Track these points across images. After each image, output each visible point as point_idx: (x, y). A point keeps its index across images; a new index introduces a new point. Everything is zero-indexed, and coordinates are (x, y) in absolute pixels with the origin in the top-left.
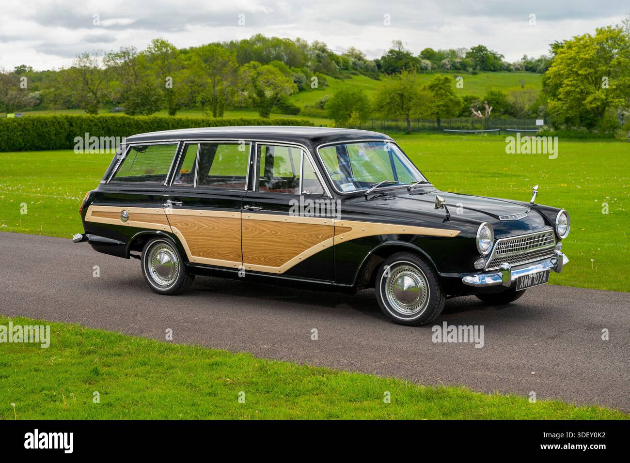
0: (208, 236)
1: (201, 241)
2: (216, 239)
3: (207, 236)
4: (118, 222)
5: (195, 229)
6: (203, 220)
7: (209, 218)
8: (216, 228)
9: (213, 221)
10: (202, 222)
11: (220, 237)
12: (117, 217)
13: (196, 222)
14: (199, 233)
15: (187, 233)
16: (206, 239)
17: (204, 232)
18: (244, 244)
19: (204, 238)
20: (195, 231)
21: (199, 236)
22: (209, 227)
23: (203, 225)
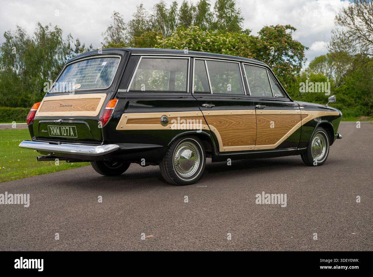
0: (237, 129)
1: (231, 133)
2: (241, 131)
3: (235, 130)
4: (158, 127)
5: (227, 125)
6: (232, 118)
7: (236, 116)
8: (241, 123)
9: (239, 118)
10: (231, 119)
11: (244, 129)
12: (156, 122)
13: (227, 120)
14: (230, 128)
15: (221, 129)
16: (234, 132)
17: (233, 126)
18: (258, 132)
19: (233, 131)
20: (227, 127)
21: (230, 130)
22: (236, 123)
23: (232, 121)
